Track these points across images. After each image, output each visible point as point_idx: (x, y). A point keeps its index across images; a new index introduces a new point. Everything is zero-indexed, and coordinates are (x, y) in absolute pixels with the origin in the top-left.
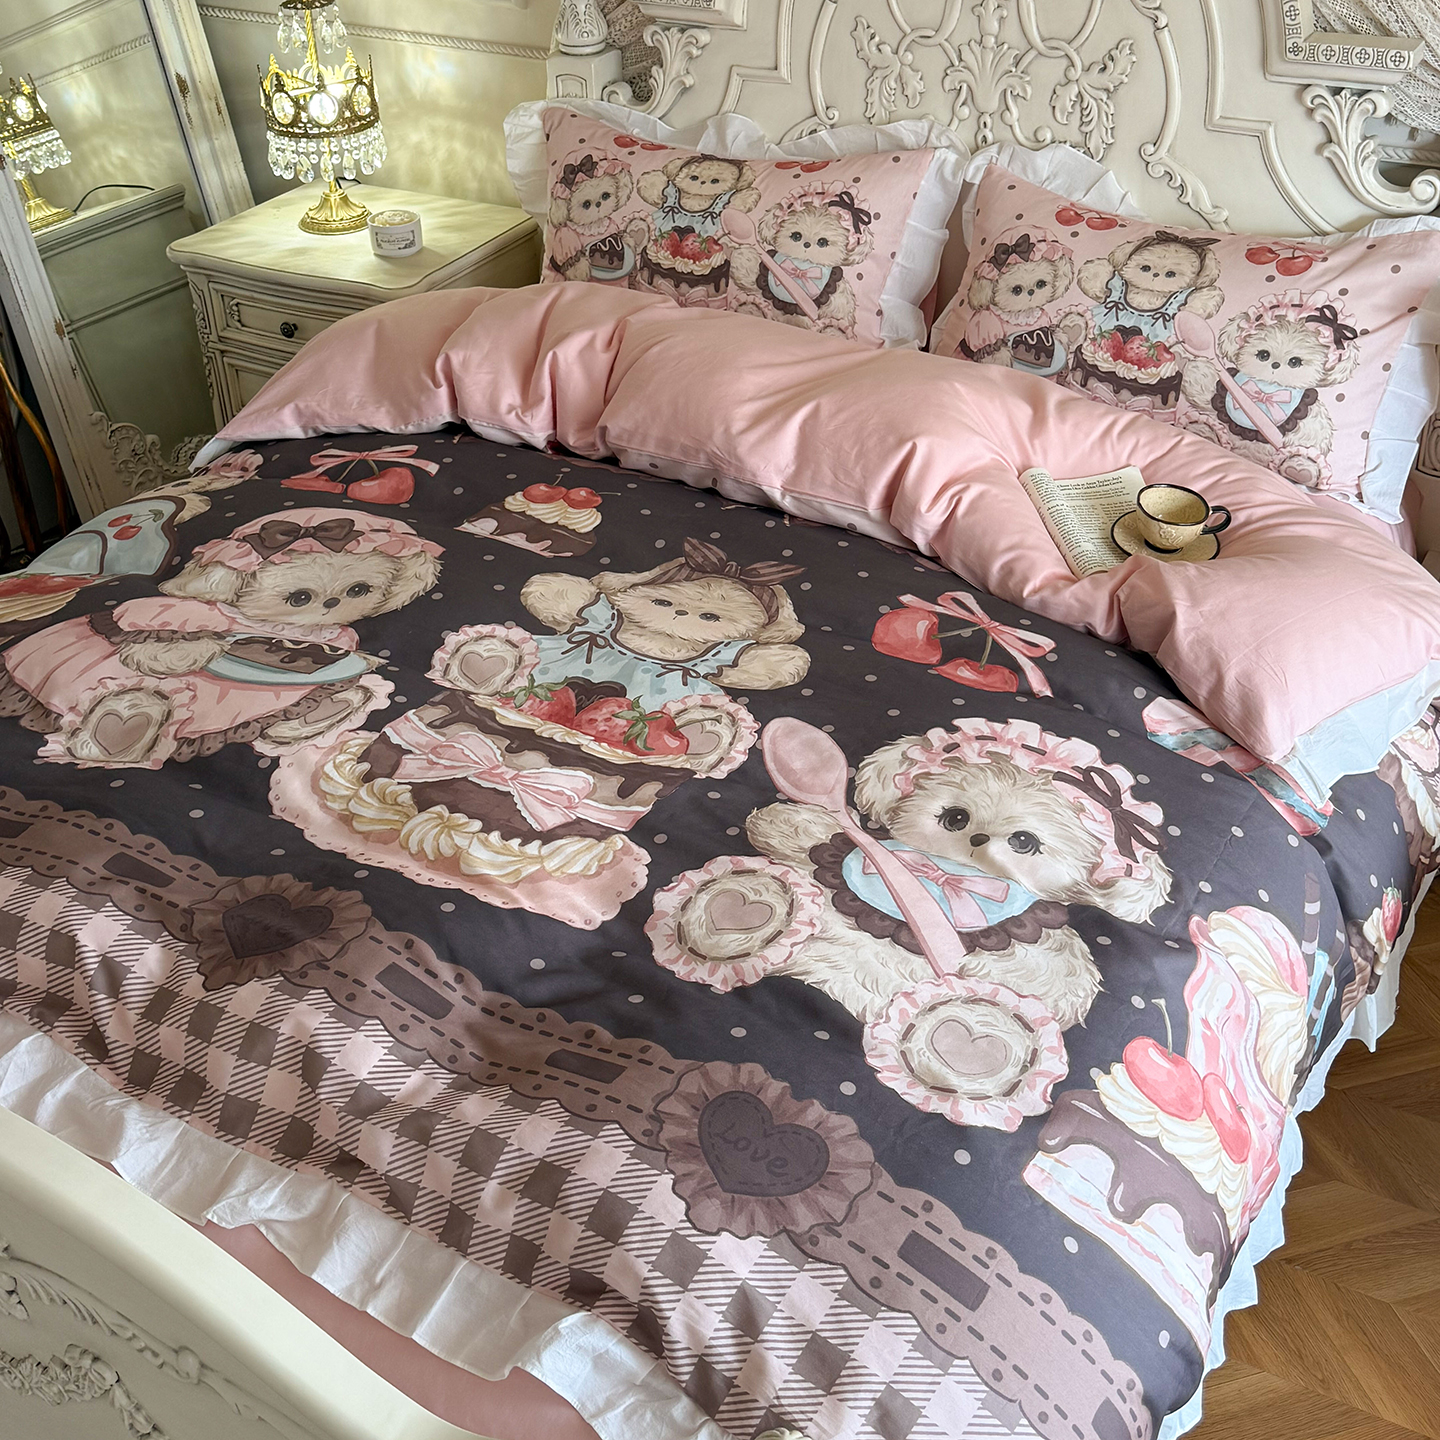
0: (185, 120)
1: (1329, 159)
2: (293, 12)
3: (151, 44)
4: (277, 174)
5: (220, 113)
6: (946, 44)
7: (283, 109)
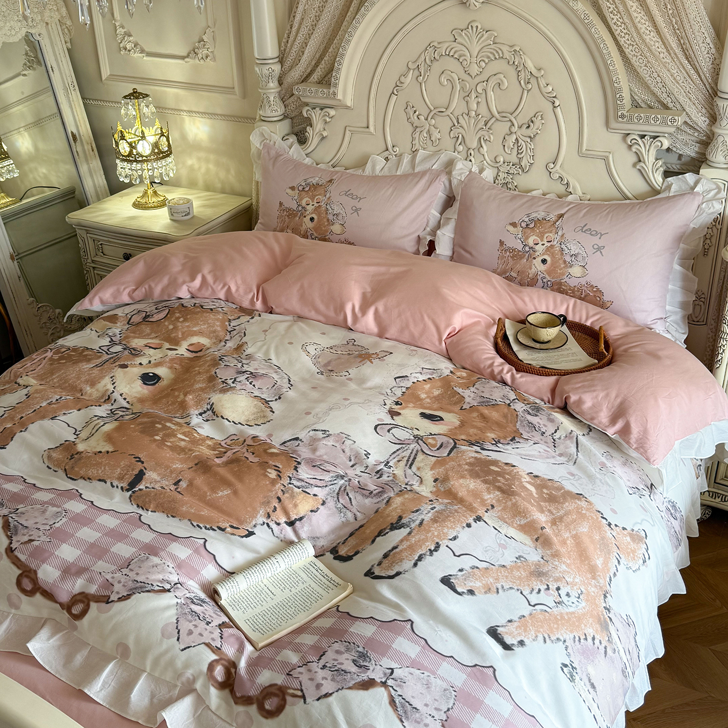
0: (75, 154)
1: (639, 170)
2: (129, 100)
3: (59, 117)
4: (121, 180)
5: (93, 150)
6: (451, 115)
7: (124, 148)
